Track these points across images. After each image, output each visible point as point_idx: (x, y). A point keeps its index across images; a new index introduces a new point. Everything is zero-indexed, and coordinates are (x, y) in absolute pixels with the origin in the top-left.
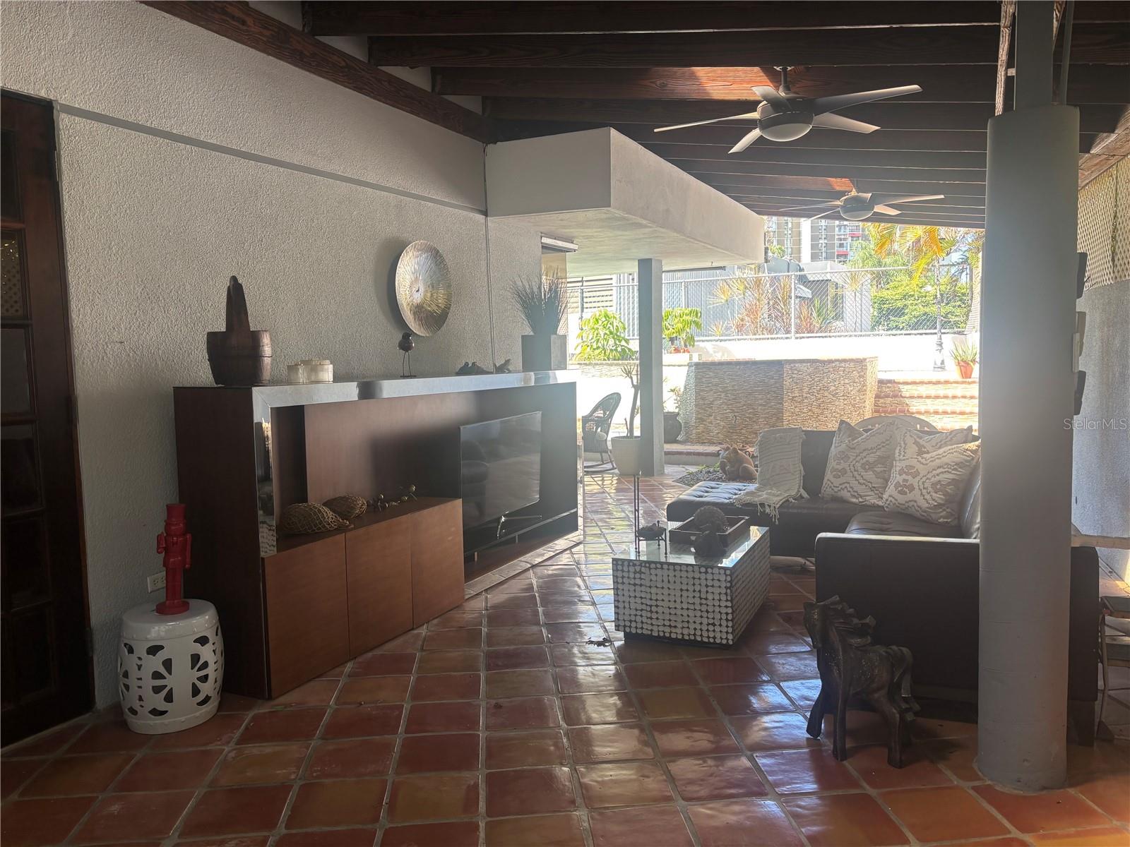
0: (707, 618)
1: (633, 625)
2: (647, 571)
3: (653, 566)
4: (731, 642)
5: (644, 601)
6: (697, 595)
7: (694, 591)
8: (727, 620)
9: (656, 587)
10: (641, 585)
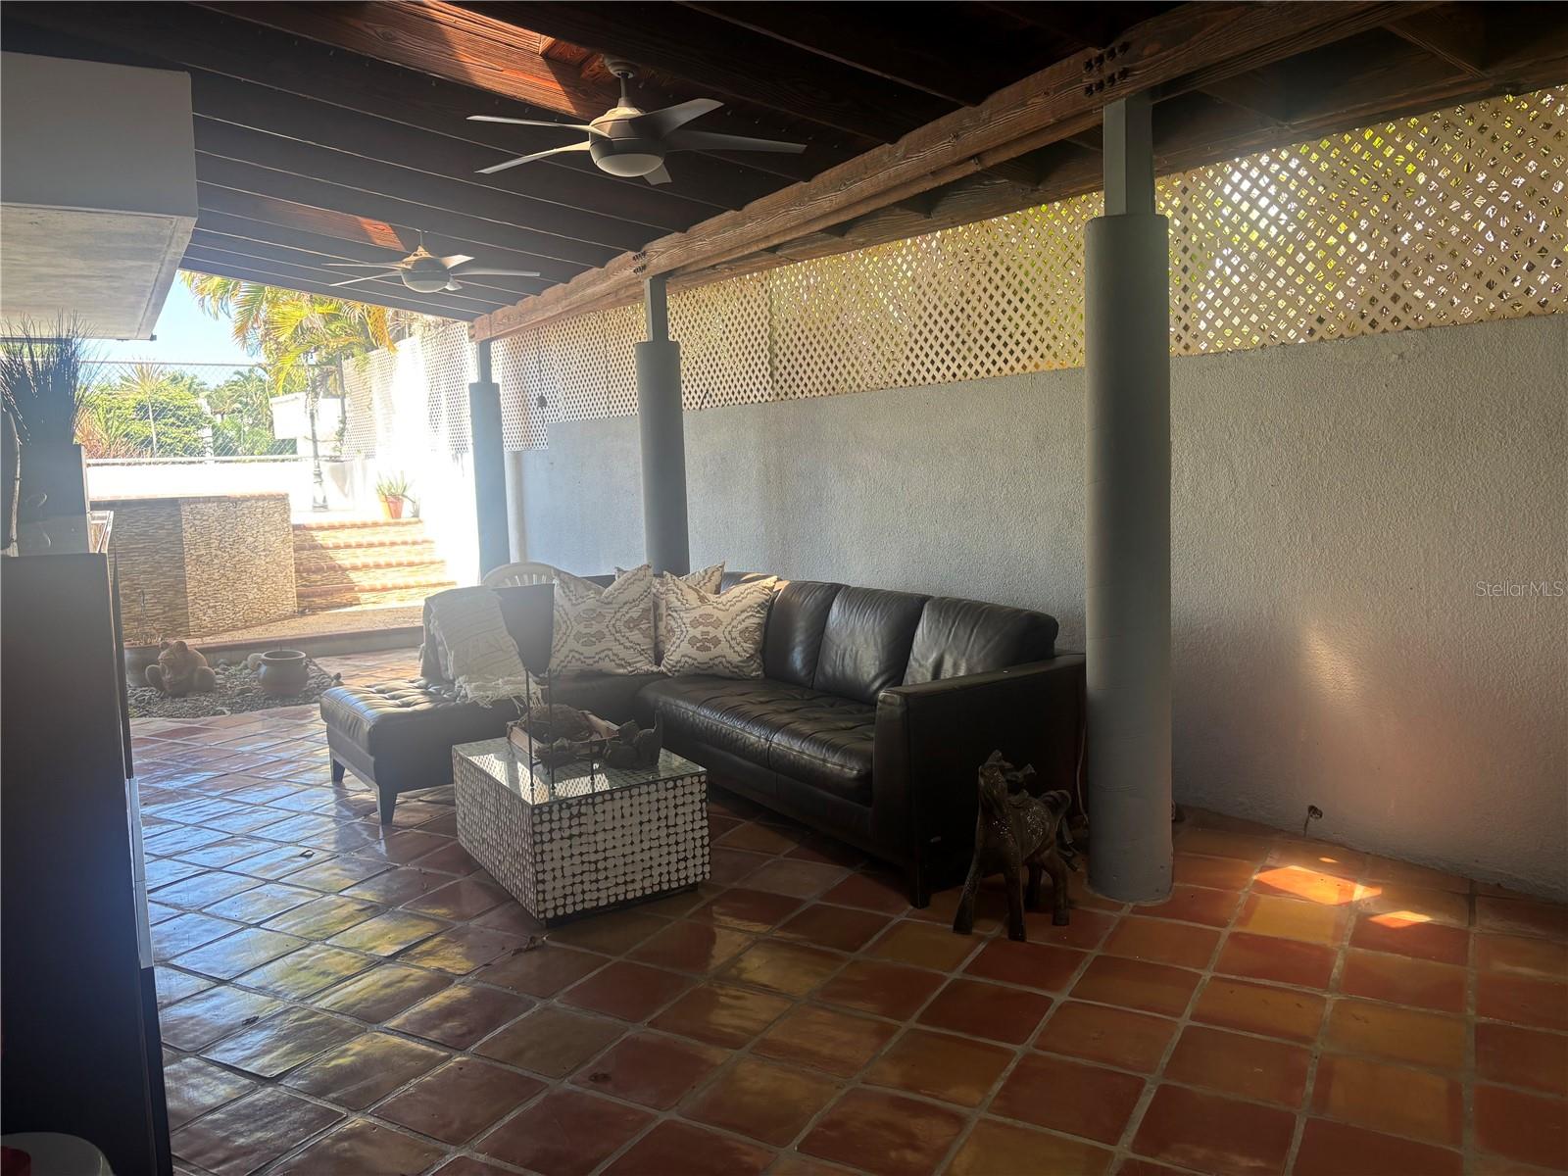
0: (677, 852)
1: (570, 900)
2: (590, 809)
3: (599, 799)
4: (707, 876)
5: (585, 858)
6: (663, 823)
7: (659, 819)
8: (703, 846)
9: (605, 830)
10: (580, 835)
